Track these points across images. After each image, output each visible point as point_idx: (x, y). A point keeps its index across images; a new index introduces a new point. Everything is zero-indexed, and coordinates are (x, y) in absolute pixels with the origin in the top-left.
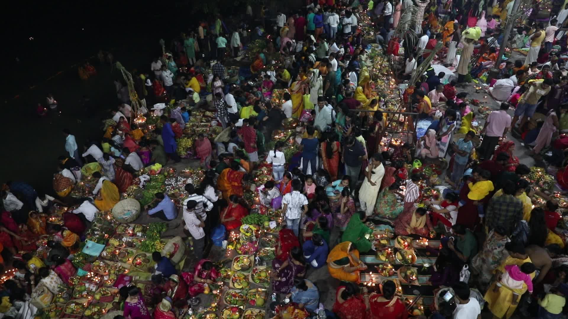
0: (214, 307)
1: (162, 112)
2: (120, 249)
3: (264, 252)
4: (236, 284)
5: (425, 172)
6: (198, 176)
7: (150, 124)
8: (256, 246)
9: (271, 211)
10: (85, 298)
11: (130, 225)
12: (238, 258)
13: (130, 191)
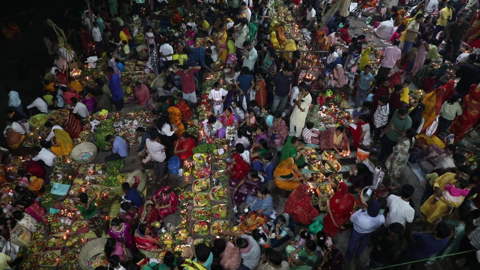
0: (184, 224)
1: (96, 64)
2: (85, 187)
3: (219, 175)
4: (199, 203)
5: (336, 99)
6: (143, 118)
7: (87, 76)
8: (209, 170)
9: (217, 140)
10: (62, 232)
11: (90, 165)
12: (196, 182)
13: (83, 136)
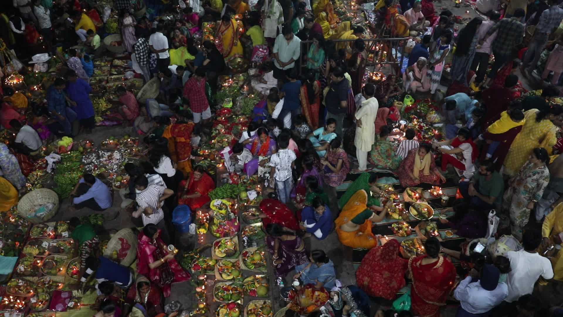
0: (203, 309)
1: (46, 65)
2: (42, 259)
3: (251, 230)
4: (224, 276)
5: (420, 109)
6: (128, 147)
7: (33, 84)
8: (236, 224)
9: (245, 179)
11: (48, 224)
12: (217, 243)
13: (34, 179)
